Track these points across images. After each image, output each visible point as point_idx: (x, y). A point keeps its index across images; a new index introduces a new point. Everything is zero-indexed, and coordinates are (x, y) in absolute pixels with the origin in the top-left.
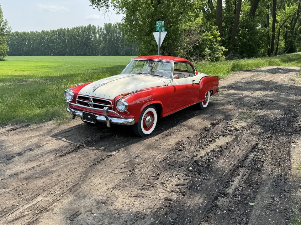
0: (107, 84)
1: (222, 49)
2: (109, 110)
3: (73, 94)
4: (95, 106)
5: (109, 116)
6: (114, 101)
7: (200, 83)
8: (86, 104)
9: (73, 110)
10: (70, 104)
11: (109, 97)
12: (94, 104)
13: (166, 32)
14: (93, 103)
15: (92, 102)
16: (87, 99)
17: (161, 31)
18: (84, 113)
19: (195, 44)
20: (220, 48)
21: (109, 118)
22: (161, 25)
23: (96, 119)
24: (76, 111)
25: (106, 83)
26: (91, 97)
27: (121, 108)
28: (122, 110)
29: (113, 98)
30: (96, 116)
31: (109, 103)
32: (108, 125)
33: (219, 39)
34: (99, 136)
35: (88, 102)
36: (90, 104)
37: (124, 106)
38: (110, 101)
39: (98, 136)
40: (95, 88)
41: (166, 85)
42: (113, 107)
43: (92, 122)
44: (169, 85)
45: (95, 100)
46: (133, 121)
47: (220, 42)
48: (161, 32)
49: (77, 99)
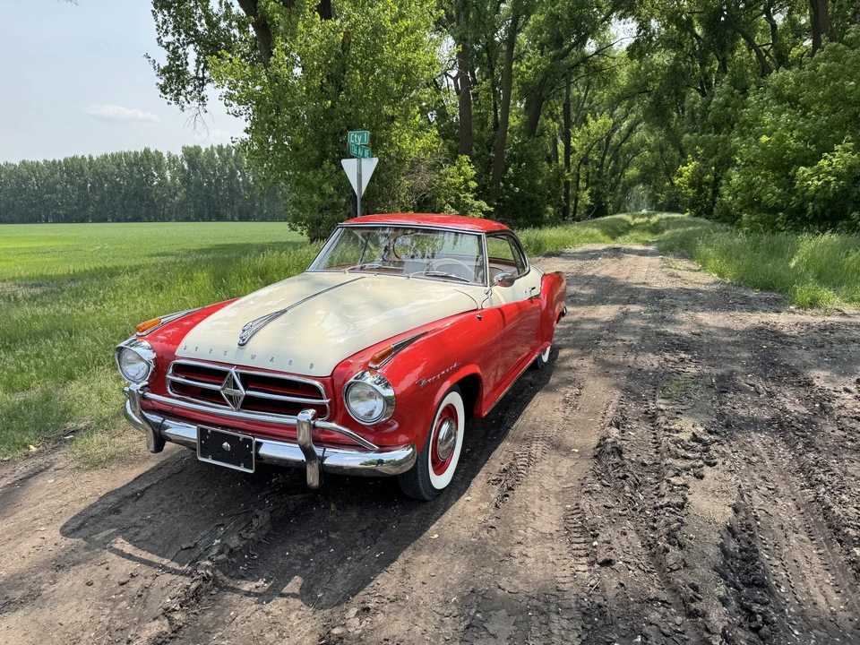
0: (289, 312)
1: (480, 208)
2: (320, 423)
3: (150, 355)
4: (250, 403)
5: (318, 442)
6: (332, 381)
7: (542, 295)
8: (215, 397)
9: (156, 419)
10: (143, 397)
11: (312, 366)
12: (246, 396)
13: (376, 160)
14: (242, 392)
15: (236, 387)
16: (219, 375)
17: (363, 157)
18: (202, 433)
19: (424, 195)
20: (476, 204)
21: (318, 451)
22: (363, 140)
23: (258, 456)
24: (168, 422)
25: (285, 311)
26: (233, 370)
27: (367, 408)
28: (375, 416)
29: (326, 372)
30: (259, 445)
31: (311, 391)
32: (313, 478)
33: (473, 184)
34: (267, 516)
35: (218, 387)
36: (227, 396)
37: (379, 403)
38: (317, 383)
39: (262, 519)
40: (248, 333)
41: (480, 308)
42: (330, 404)
43: (242, 469)
44: (486, 306)
45: (248, 380)
46: (408, 456)
47: (476, 190)
48: (363, 159)
49: (170, 376)
